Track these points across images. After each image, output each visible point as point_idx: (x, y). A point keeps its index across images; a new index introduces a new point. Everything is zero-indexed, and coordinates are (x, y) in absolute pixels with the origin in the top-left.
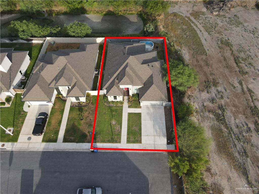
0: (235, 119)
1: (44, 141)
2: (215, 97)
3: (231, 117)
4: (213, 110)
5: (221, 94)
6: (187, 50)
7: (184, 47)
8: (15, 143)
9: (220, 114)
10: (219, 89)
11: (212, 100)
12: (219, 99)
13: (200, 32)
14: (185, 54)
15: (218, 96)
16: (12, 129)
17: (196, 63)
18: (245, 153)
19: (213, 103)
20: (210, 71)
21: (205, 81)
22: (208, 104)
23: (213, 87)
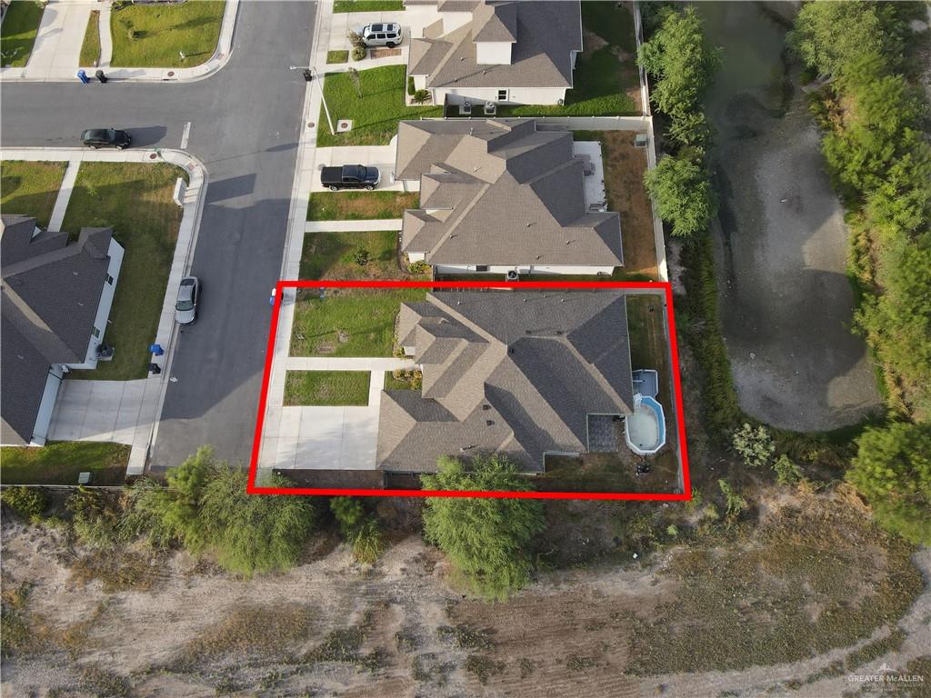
0: (335, 694)
1: (313, 195)
2: (425, 652)
3: (346, 684)
4: (373, 629)
5: (436, 677)
6: (657, 593)
7: (674, 586)
8: (315, 145)
9: (355, 647)
10: (459, 677)
11: (410, 637)
12: (417, 664)
13: (788, 678)
14: (632, 581)
15: (425, 662)
16: (349, 128)
17: (583, 615)
18: (231, 688)
19: (400, 638)
20: (541, 664)
21: (491, 631)
22: (397, 619)
23: (464, 654)
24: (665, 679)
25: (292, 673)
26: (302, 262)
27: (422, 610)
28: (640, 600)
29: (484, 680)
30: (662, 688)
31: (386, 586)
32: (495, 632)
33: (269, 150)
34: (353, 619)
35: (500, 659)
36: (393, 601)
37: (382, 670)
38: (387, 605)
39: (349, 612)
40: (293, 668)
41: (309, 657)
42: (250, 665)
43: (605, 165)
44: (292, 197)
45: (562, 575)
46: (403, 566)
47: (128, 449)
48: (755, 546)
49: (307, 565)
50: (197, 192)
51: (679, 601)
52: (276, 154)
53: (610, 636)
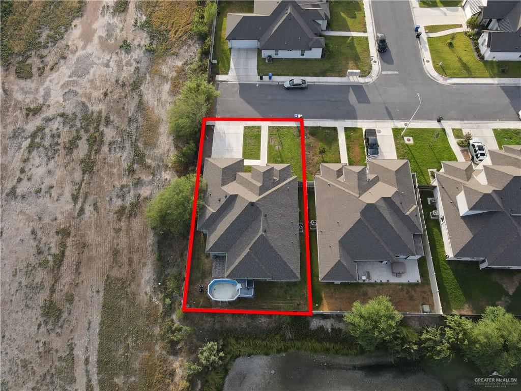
0: (121, 156)
1: (361, 129)
2: (131, 189)
3: (124, 160)
4: (144, 169)
5: (120, 194)
6: (141, 294)
7: (143, 303)
8: (393, 127)
9: (138, 163)
10: (118, 203)
11: (138, 183)
12: (127, 186)
13: (90, 359)
14: (148, 281)
15: (127, 189)
16: (407, 142)
17: (136, 257)
18: (130, 121)
19: (138, 179)
20: (118, 237)
21: (135, 215)
22: (146, 178)
23: (128, 205)
24: (101, 294)
25: (131, 141)
26: (320, 127)
27: (148, 187)
28: (139, 285)
29: (116, 213)
30: (98, 292)
31: (160, 173)
32: (135, 218)
33: (386, 108)
34: (149, 161)
35: (123, 219)
36: (154, 176)
37: (127, 173)
38: (152, 173)
39: (152, 159)
40: (134, 141)
41: (137, 146)
42: (137, 126)
43: (403, 284)
44: (358, 120)
45: (155, 248)
46: (168, 179)
47: (227, 74)
48: (157, 351)
49: (173, 142)
50: (356, 81)
51: (135, 305)
52: (384, 111)
53: (125, 269)
